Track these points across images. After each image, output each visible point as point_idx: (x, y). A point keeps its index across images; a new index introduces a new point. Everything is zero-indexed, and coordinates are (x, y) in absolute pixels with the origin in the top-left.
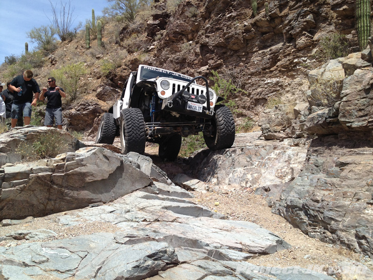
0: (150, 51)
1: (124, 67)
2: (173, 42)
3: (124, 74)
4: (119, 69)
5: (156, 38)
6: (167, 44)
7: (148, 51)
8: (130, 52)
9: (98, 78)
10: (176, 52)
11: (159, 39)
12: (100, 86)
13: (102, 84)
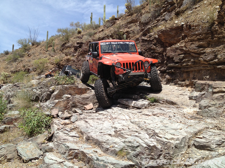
0: (74, 56)
1: (63, 61)
2: (83, 54)
3: (63, 64)
4: (62, 62)
5: (77, 51)
6: (81, 54)
7: (73, 56)
8: (66, 55)
9: (52, 65)
10: (84, 57)
11: (78, 52)
12: (53, 68)
13: (54, 67)
